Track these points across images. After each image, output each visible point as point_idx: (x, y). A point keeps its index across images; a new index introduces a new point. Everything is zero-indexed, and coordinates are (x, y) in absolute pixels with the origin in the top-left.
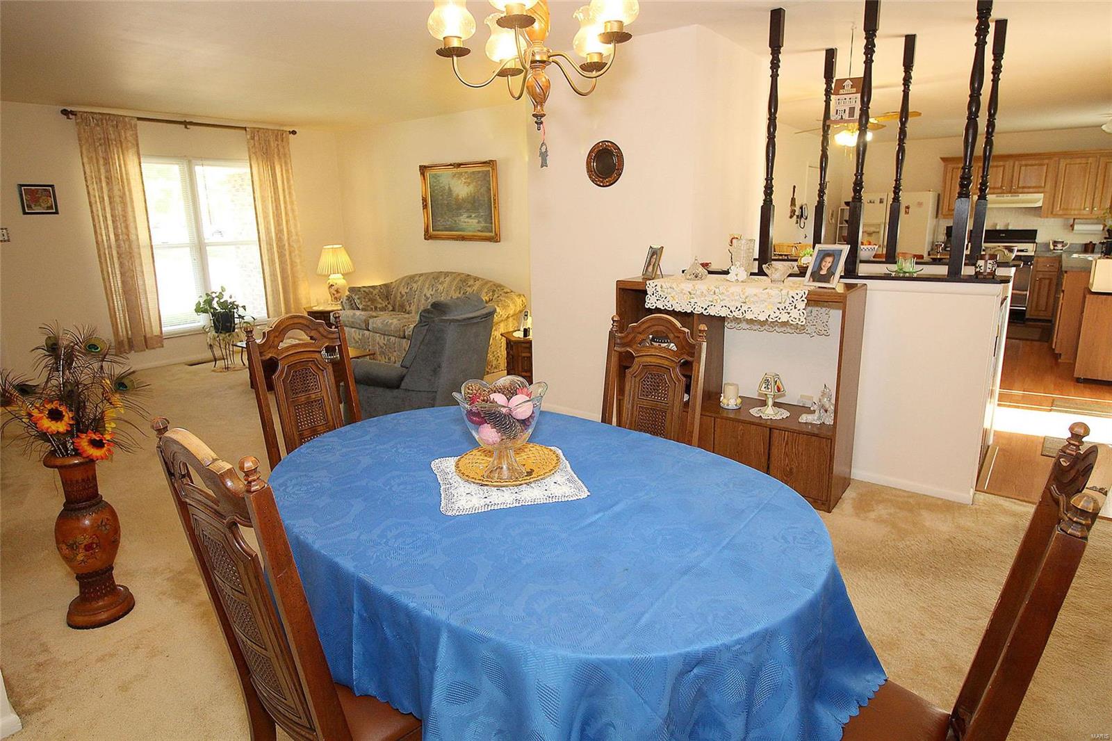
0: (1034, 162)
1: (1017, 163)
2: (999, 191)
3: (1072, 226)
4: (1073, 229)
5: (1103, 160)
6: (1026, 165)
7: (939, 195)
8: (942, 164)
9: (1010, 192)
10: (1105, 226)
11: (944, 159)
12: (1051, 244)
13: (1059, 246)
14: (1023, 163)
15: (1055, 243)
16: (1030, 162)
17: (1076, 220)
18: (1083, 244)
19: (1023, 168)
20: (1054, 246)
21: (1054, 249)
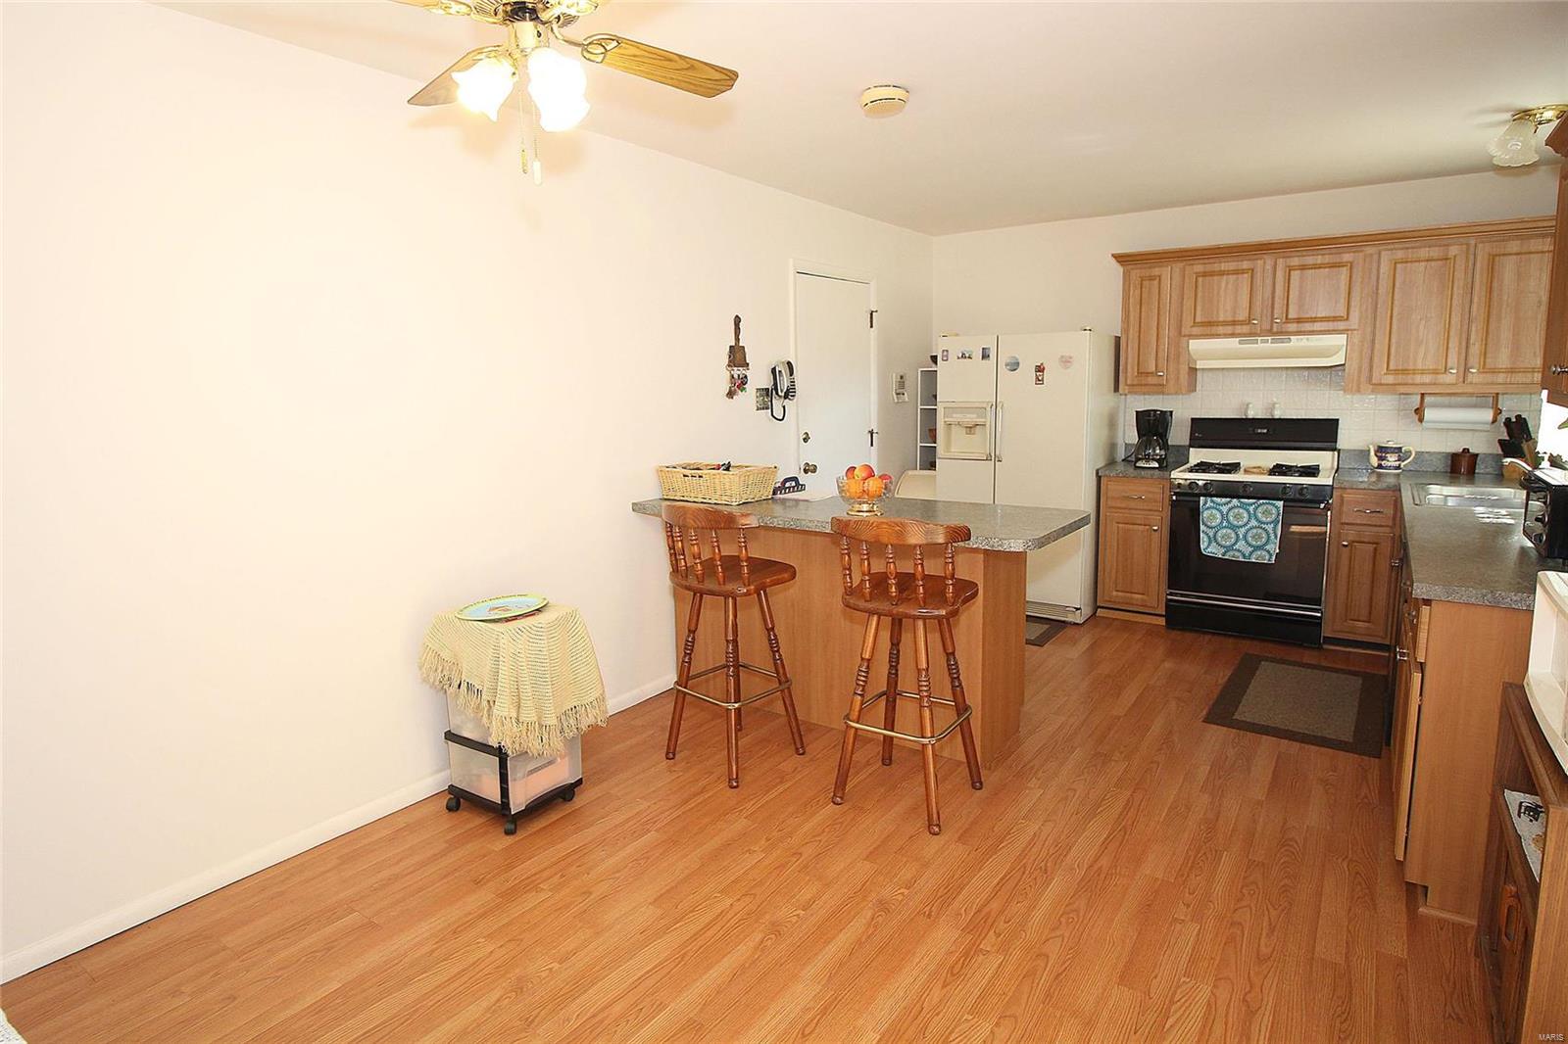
0: (1319, 260)
1: (1280, 261)
2: (1245, 329)
3: (1419, 412)
4: (1421, 420)
5: (1483, 251)
6: (1303, 268)
7: (1118, 340)
8: (1118, 270)
9: (1270, 332)
10: (1498, 412)
11: (1122, 259)
12: (1372, 453)
13: (1392, 460)
14: (1295, 261)
15: (1382, 451)
16: (1309, 260)
17: (1427, 399)
18: (1447, 454)
19: (1296, 274)
20: (1381, 458)
21: (1380, 466)
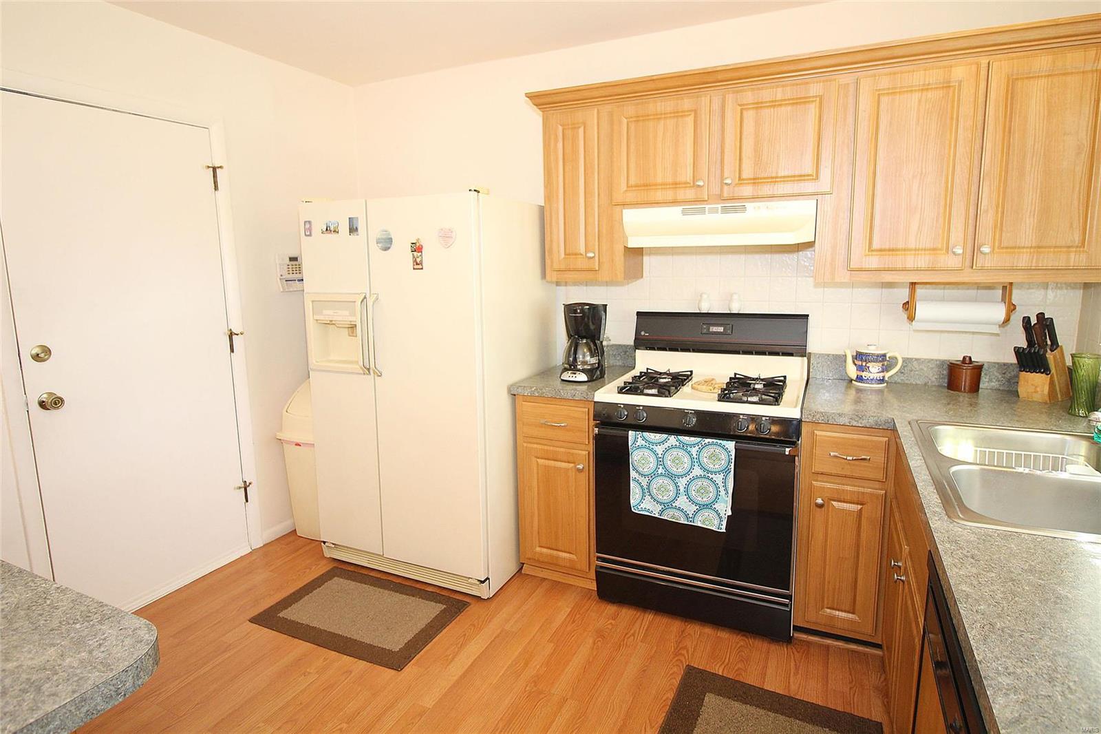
0: (779, 94)
1: (730, 98)
2: (690, 194)
3: (908, 307)
4: (911, 318)
5: (1001, 67)
6: (758, 106)
7: (542, 209)
8: (534, 118)
9: (721, 199)
10: (1012, 308)
11: (541, 100)
12: (849, 360)
13: (874, 370)
14: (749, 97)
15: (861, 358)
16: (767, 94)
17: (920, 291)
18: (943, 362)
19: (749, 115)
20: (860, 368)
21: (859, 379)
